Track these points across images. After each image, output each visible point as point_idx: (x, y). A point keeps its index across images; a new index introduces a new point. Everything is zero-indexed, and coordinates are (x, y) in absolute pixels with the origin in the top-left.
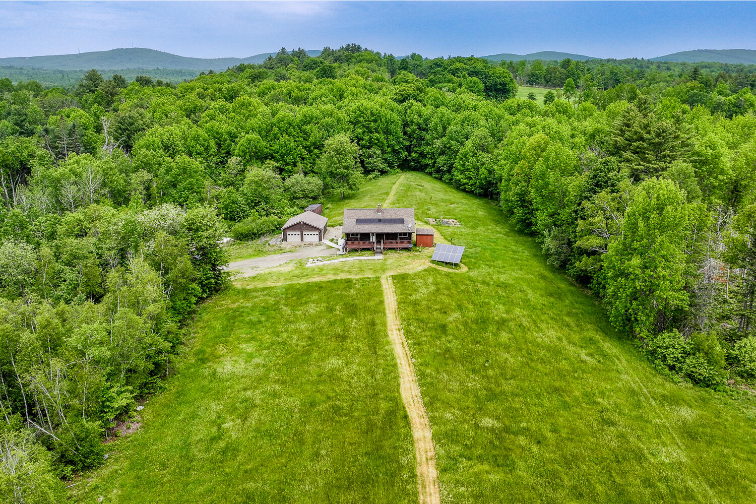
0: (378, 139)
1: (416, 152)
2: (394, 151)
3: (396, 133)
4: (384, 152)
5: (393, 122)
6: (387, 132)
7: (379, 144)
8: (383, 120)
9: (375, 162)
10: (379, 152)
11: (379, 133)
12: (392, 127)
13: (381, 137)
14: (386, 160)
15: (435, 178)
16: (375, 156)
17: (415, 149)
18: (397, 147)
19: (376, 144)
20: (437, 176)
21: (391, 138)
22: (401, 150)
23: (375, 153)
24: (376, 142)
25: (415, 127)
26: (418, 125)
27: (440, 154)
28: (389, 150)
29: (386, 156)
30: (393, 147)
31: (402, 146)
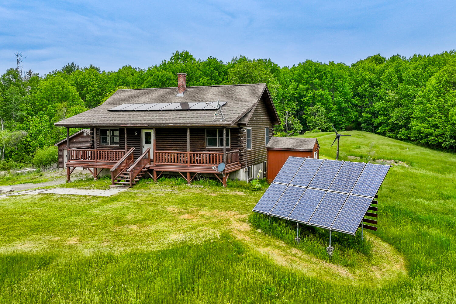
0: (321, 96)
1: (367, 112)
2: (340, 109)
3: (343, 89)
4: (328, 110)
5: (340, 78)
6: (333, 89)
7: (324, 101)
8: (329, 76)
9: (318, 120)
10: (322, 109)
11: (324, 90)
12: (338, 82)
13: (326, 93)
14: (331, 119)
15: (389, 137)
16: (318, 114)
17: (367, 109)
18: (343, 105)
19: (320, 101)
20: (391, 134)
21: (337, 94)
22: (350, 110)
23: (318, 111)
24: (320, 98)
25: (366, 85)
26: (370, 82)
27: (395, 107)
28: (335, 107)
29: (331, 115)
30: (340, 105)
31: (350, 105)
